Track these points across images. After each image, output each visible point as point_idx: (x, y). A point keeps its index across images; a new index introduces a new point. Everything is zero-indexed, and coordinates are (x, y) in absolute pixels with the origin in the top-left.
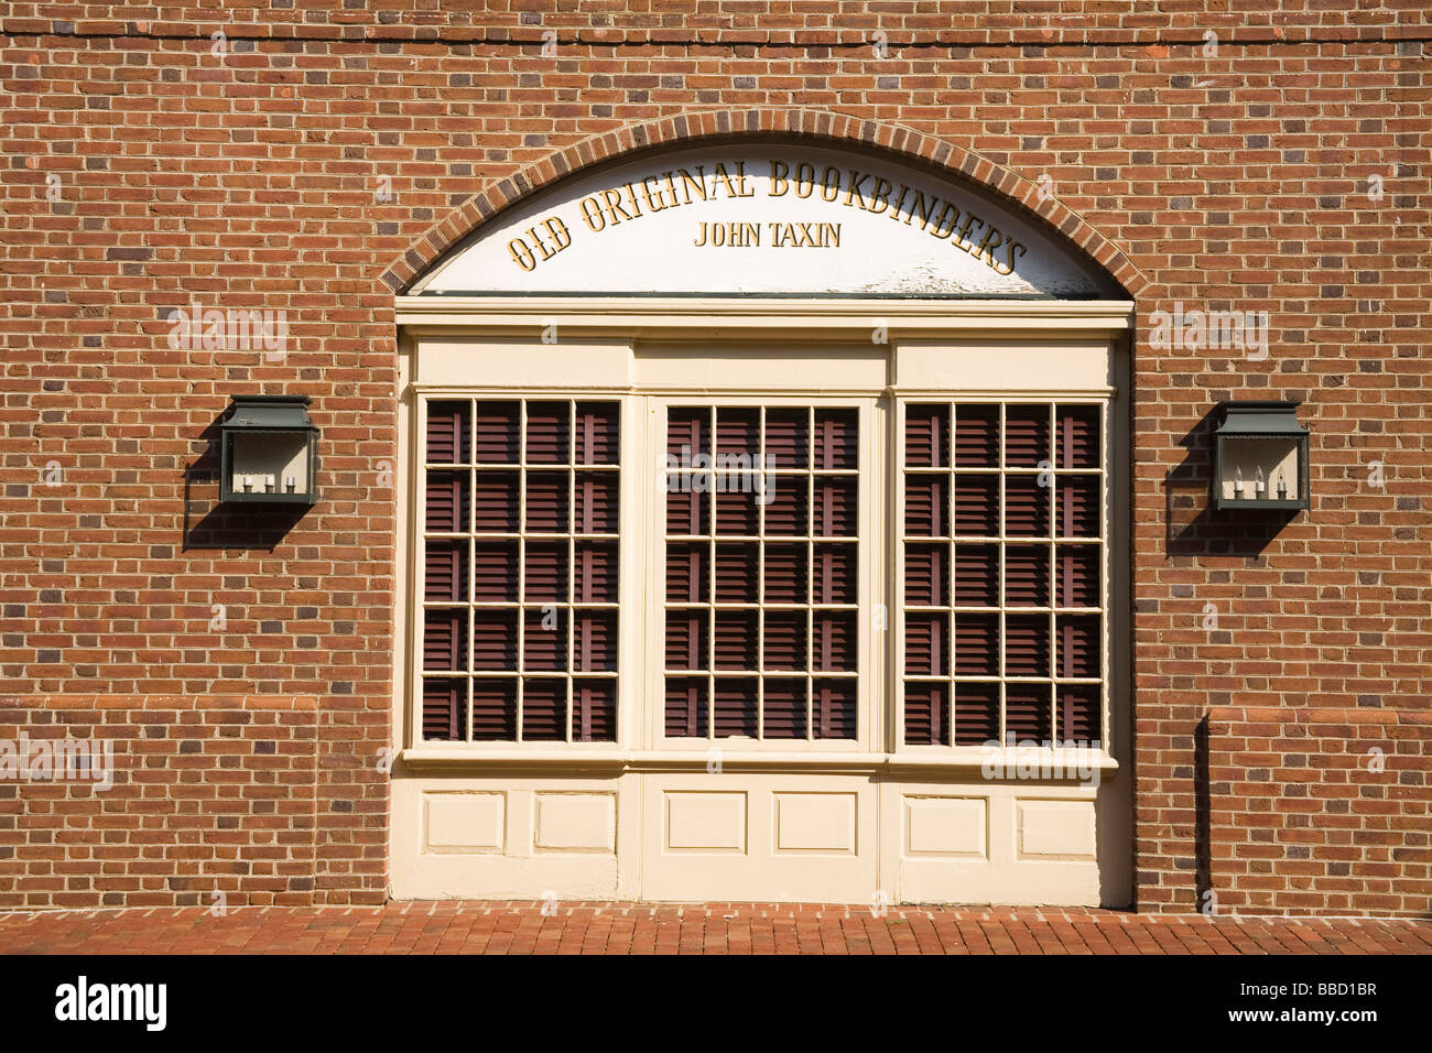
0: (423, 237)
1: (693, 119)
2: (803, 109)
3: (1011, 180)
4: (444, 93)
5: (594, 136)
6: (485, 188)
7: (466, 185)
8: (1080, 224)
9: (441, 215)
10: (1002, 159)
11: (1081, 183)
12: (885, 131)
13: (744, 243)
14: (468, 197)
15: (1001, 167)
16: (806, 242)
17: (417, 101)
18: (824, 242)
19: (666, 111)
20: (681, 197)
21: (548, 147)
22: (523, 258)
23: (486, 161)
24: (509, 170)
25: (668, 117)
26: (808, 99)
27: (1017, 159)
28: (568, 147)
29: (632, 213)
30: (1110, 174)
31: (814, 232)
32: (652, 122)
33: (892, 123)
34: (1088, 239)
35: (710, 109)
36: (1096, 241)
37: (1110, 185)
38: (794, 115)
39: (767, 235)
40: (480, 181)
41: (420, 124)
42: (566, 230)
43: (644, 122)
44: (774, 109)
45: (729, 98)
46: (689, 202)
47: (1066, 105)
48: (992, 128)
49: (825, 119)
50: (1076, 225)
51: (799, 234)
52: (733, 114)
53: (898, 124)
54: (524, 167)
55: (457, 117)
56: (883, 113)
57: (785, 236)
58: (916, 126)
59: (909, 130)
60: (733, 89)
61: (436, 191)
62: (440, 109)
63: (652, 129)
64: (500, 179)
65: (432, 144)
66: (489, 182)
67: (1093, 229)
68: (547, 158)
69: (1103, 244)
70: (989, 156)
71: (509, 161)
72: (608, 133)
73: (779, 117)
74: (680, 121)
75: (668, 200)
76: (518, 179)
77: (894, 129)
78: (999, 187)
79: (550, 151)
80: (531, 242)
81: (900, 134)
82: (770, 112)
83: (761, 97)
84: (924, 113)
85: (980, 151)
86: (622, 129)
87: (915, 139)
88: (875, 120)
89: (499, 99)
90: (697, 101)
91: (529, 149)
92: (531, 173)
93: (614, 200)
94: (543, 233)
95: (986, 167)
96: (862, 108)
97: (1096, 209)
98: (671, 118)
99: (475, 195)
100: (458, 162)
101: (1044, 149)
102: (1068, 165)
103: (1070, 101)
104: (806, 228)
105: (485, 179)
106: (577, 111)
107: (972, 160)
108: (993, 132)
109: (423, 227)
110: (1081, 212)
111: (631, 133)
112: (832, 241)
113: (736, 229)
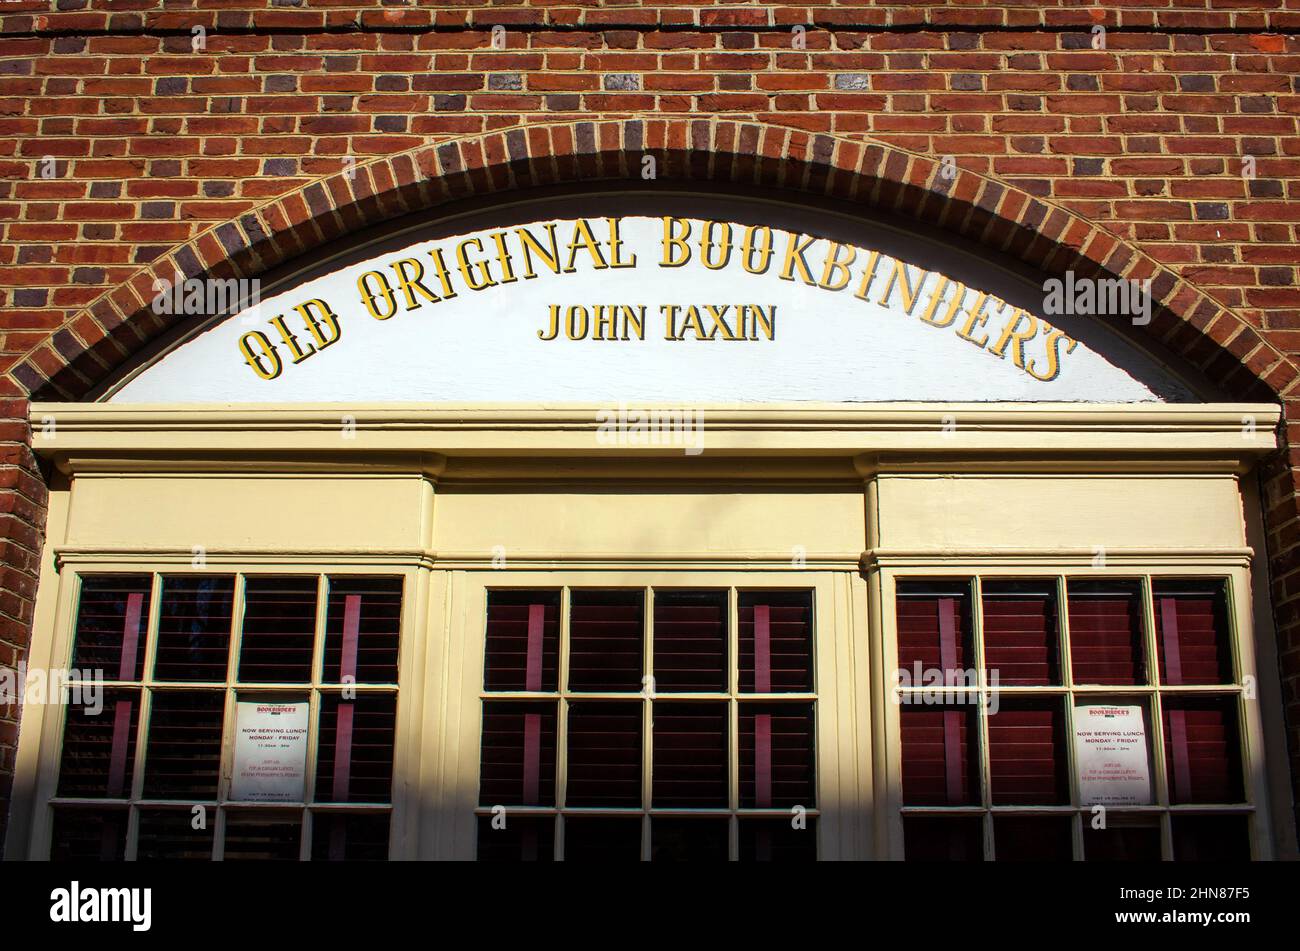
0: (85, 310)
1: (537, 135)
2: (715, 119)
3: (1060, 218)
4: (145, 106)
5: (375, 159)
6: (194, 234)
7: (164, 232)
8: (1178, 285)
9: (119, 277)
10: (1042, 188)
11: (1172, 225)
12: (849, 150)
13: (620, 333)
14: (165, 250)
15: (1041, 201)
16: (720, 334)
17: (102, 115)
18: (749, 334)
19: (494, 123)
20: (519, 267)
21: (300, 175)
22: (263, 359)
23: (200, 197)
24: (234, 209)
25: (495, 132)
26: (723, 104)
27: (1064, 189)
28: (331, 177)
29: (440, 291)
30: (1215, 212)
31: (732, 318)
32: (471, 138)
33: (860, 138)
34: (1193, 308)
35: (564, 119)
36: (1206, 310)
37: (1219, 227)
38: (700, 129)
39: (657, 324)
40: (187, 227)
41: (101, 148)
42: (334, 318)
43: (458, 139)
44: (669, 119)
45: (595, 103)
46: (532, 276)
47: (1135, 114)
48: (1020, 145)
49: (751, 133)
50: (1172, 287)
51: (709, 322)
52: (602, 127)
53: (867, 140)
54: (258, 206)
55: (163, 136)
56: (843, 124)
57: (684, 324)
58: (898, 142)
59: (888, 148)
60: (602, 90)
61: (116, 242)
62: (136, 127)
63: (472, 150)
64: (218, 223)
65: (116, 176)
66: (201, 228)
67: (1201, 293)
68: (298, 191)
69: (1219, 314)
70: (1020, 183)
71: (237, 196)
72: (398, 155)
73: (677, 130)
74: (516, 138)
75: (498, 271)
76: (250, 224)
77: (863, 146)
78: (1040, 229)
79: (302, 182)
80: (275, 336)
81: (874, 154)
82: (662, 124)
83: (646, 103)
84: (910, 123)
85: (1004, 177)
86: (421, 149)
87: (898, 162)
88: (832, 134)
89: (230, 110)
90: (544, 108)
91: (269, 178)
92: (271, 214)
93: (412, 272)
94: (297, 324)
95: (1014, 201)
96: (810, 117)
97: (1200, 262)
98: (502, 133)
99: (177, 247)
100: (155, 199)
101: (1107, 174)
102: (1148, 199)
103: (1141, 109)
104: (720, 313)
105: (194, 225)
106: (351, 125)
107: (993, 191)
108: (1023, 151)
109: (86, 296)
110: (1177, 268)
111: (436, 154)
112: (762, 332)
113: (607, 315)
